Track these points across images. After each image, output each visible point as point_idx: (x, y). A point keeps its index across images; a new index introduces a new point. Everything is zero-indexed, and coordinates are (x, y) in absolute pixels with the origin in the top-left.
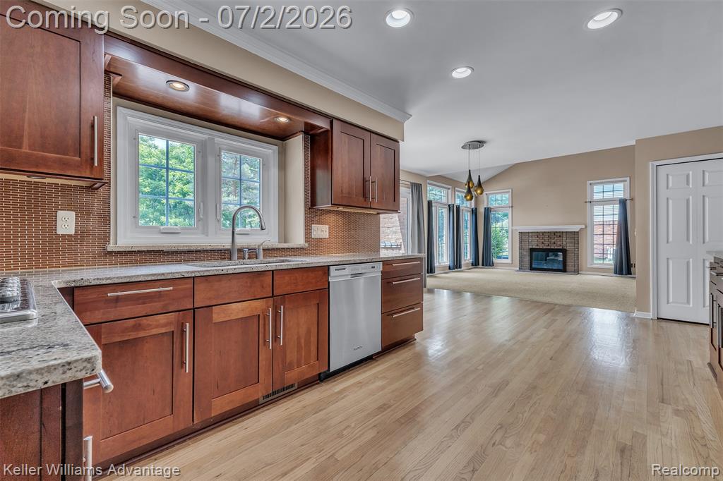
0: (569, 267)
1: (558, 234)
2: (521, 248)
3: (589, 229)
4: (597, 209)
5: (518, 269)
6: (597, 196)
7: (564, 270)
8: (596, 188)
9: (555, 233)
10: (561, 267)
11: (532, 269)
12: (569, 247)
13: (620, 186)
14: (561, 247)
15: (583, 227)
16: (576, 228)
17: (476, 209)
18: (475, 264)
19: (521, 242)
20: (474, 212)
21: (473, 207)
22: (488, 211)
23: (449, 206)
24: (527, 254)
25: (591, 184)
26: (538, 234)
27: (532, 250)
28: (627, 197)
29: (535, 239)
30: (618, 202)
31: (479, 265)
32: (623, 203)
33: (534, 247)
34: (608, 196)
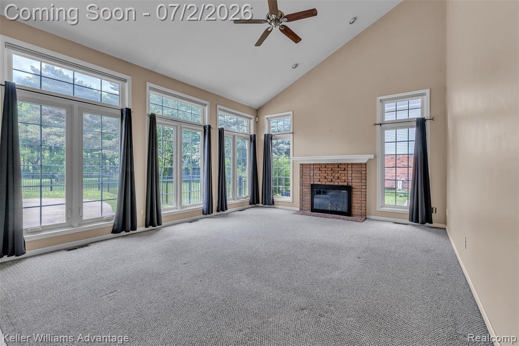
0: (355, 210)
1: (343, 166)
2: (302, 184)
3: (379, 160)
4: (389, 135)
5: (298, 209)
6: (389, 117)
7: (348, 213)
8: (389, 107)
9: (339, 165)
10: (345, 209)
11: (313, 210)
12: (355, 184)
13: (416, 103)
14: (345, 184)
15: (372, 156)
16: (362, 159)
17: (255, 135)
18: (254, 201)
19: (302, 177)
20: (253, 139)
21: (252, 133)
22: (268, 138)
23: (205, 127)
24: (308, 191)
25: (381, 101)
26: (321, 167)
27: (313, 186)
28: (426, 115)
29: (317, 172)
30: (415, 124)
31: (258, 202)
32: (421, 124)
33: (315, 183)
34: (402, 116)
